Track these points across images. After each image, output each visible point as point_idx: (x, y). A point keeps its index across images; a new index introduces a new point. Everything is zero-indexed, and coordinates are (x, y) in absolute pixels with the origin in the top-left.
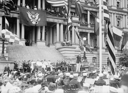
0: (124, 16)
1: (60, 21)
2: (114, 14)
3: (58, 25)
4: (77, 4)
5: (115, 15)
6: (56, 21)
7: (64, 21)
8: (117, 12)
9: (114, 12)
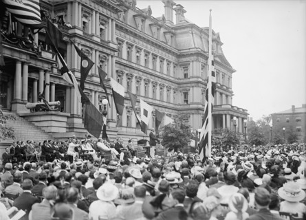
0: (110, 57)
1: (24, 58)
2: (96, 51)
3: (19, 66)
4: (51, 28)
5: (98, 53)
6: (16, 56)
7: (30, 58)
8: (101, 49)
9: (96, 47)
